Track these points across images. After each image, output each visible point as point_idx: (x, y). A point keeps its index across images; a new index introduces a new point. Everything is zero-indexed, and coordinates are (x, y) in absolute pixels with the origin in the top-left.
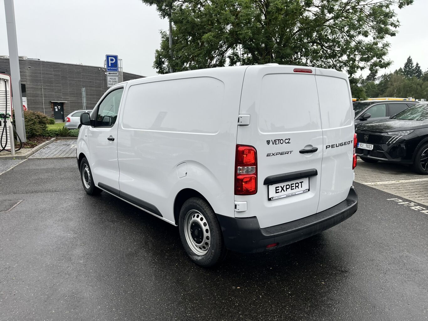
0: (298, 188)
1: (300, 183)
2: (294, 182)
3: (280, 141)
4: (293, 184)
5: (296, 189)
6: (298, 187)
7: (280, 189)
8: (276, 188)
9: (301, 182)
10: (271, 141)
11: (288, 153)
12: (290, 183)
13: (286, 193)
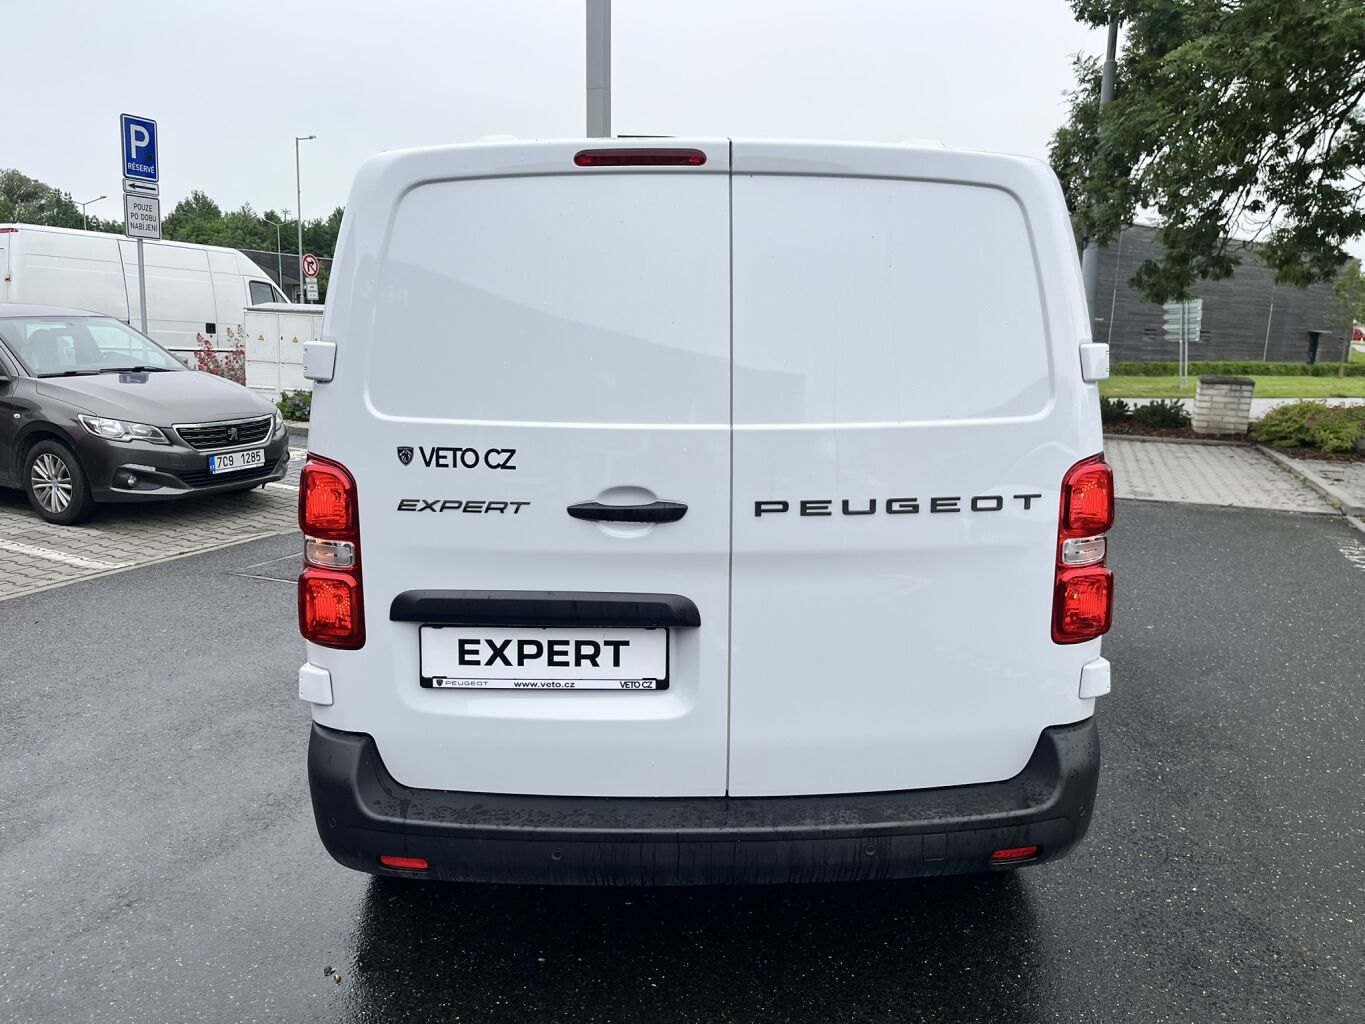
0: (595, 664)
1: (607, 643)
2: (573, 635)
3: (459, 454)
4: (566, 643)
5: (578, 664)
6: (593, 659)
7: (486, 653)
8: (462, 643)
9: (617, 645)
10: (417, 452)
11: (502, 510)
12: (544, 636)
13: (515, 671)
